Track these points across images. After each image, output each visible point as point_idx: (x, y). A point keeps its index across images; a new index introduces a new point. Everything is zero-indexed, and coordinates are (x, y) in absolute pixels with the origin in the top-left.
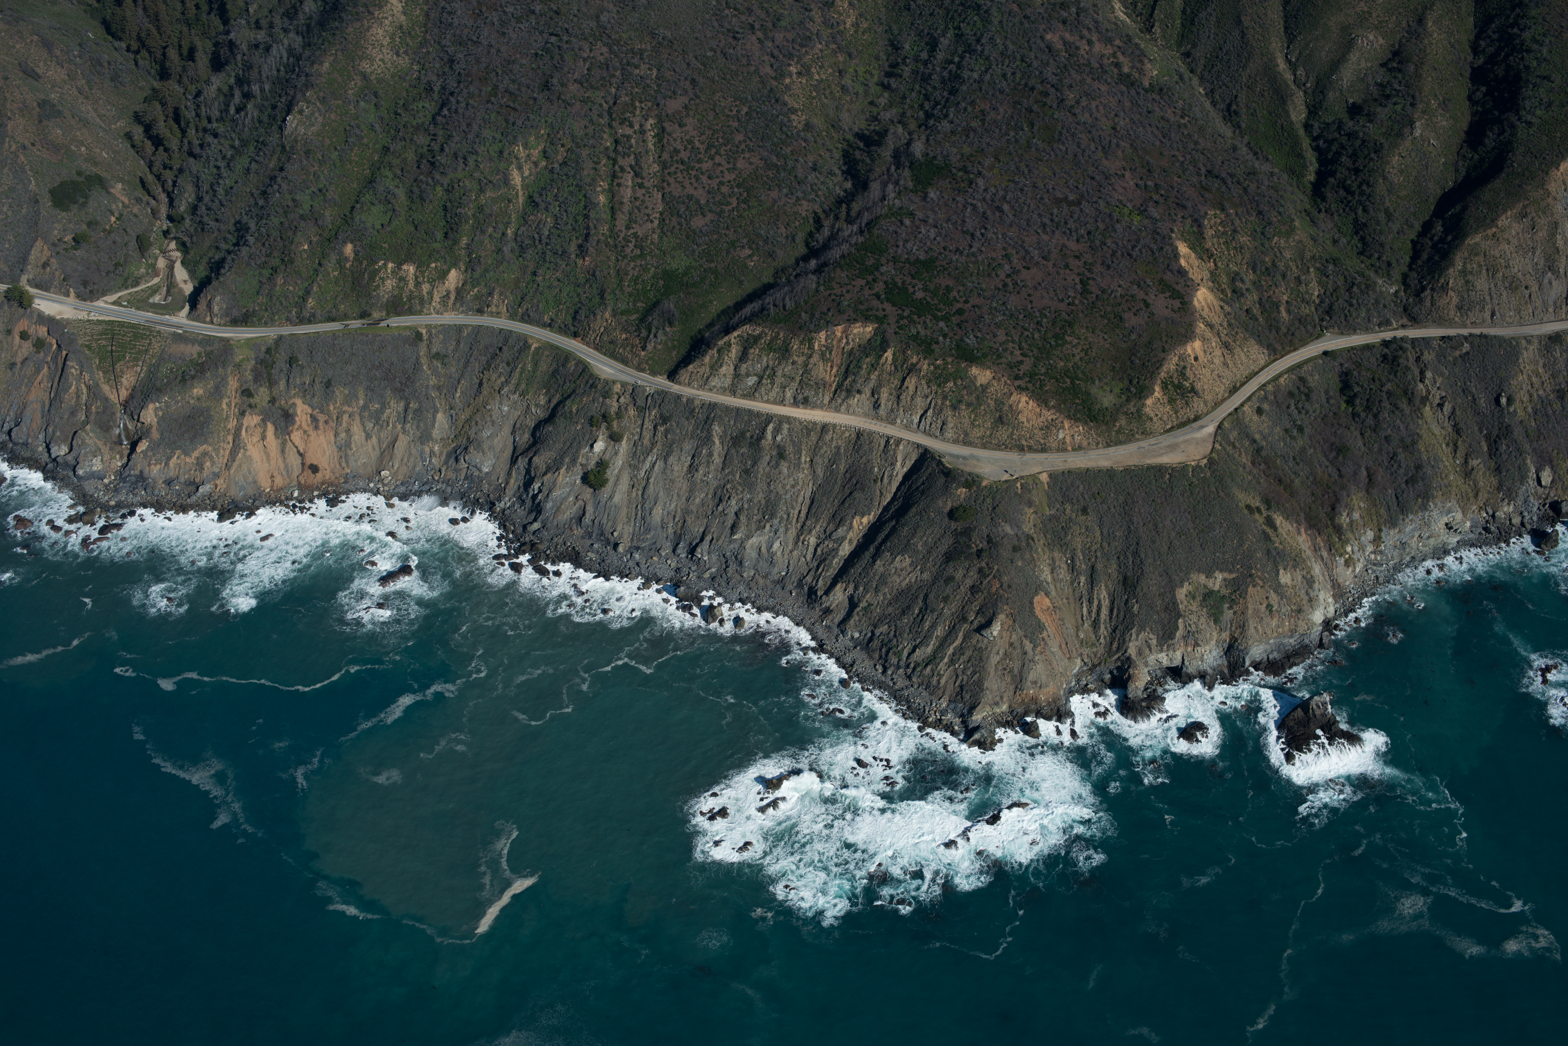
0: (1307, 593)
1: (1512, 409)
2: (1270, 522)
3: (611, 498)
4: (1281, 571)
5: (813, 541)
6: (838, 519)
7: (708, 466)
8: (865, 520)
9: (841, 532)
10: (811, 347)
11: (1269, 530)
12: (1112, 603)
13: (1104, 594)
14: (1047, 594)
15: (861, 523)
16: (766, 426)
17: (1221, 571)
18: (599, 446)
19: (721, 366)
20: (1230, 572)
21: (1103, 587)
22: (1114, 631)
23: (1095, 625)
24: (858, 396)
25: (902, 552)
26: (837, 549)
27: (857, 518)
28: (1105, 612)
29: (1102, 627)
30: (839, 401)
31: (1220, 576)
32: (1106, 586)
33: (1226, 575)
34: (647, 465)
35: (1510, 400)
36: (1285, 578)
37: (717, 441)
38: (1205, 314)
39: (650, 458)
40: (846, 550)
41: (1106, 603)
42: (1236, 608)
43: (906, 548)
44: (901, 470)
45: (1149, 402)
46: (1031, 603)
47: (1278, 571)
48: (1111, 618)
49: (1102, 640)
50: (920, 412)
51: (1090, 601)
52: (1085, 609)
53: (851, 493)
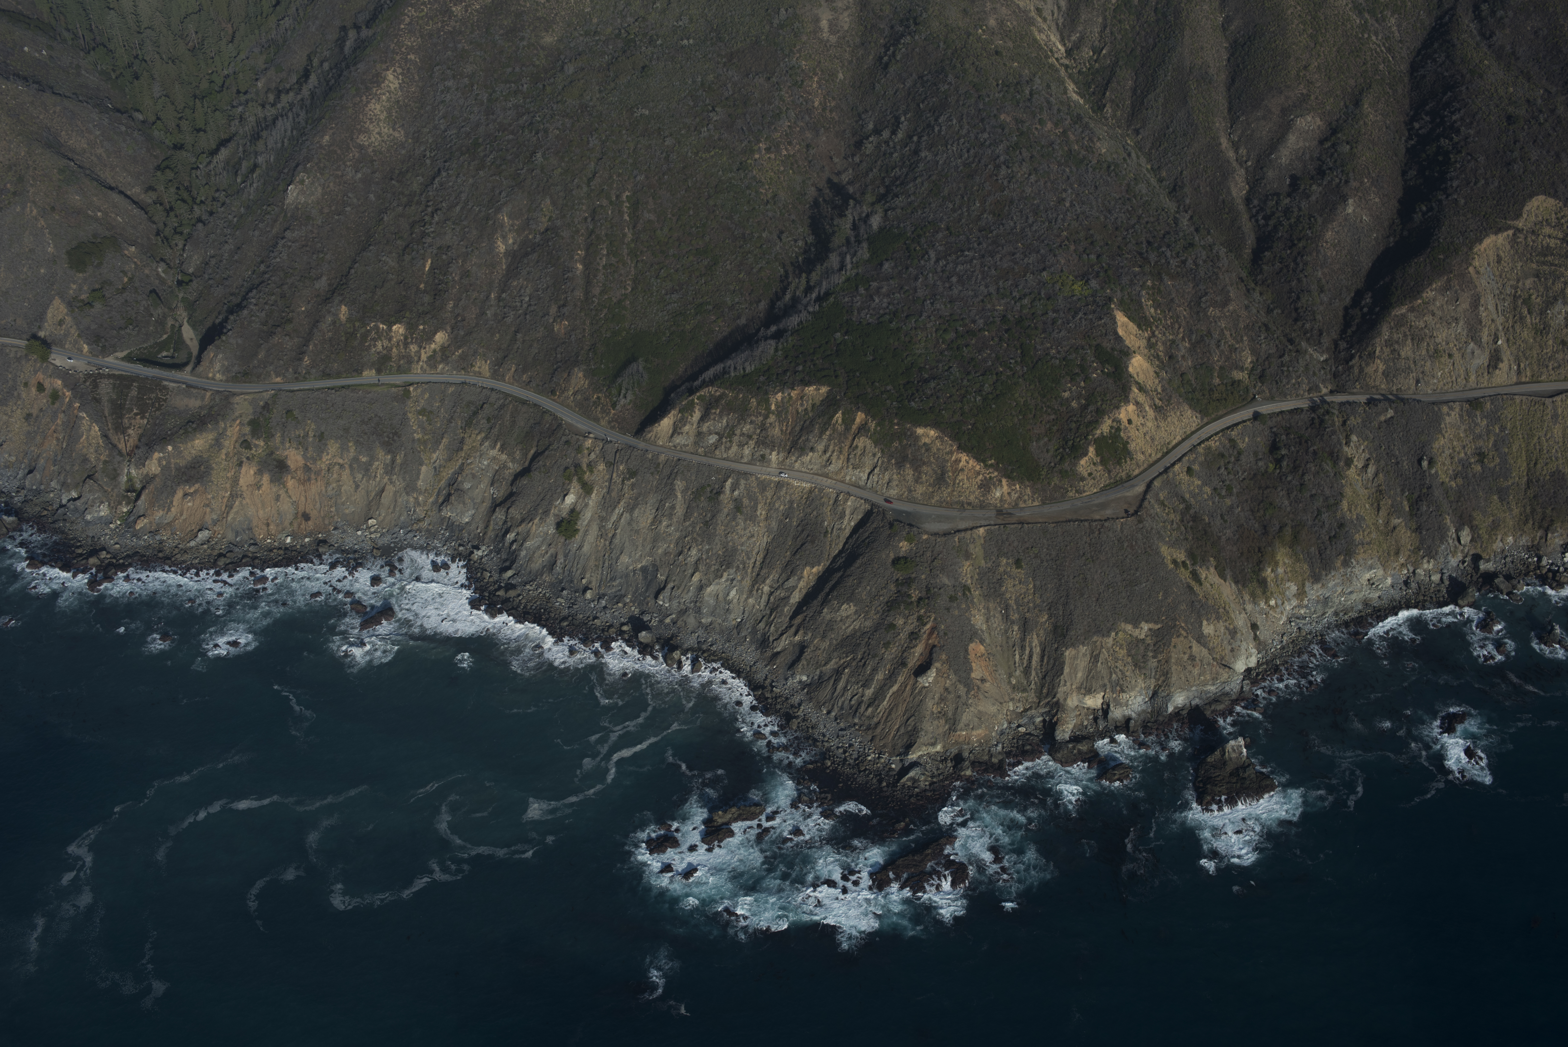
0: (1230, 643)
1: (1433, 471)
2: (1195, 576)
3: (580, 547)
4: (1205, 623)
5: (766, 589)
6: (790, 570)
7: (670, 519)
8: (815, 570)
9: (791, 582)
10: (768, 408)
11: (1193, 583)
12: (1043, 650)
13: (1036, 642)
14: (982, 642)
15: (810, 574)
16: (725, 481)
17: (1147, 622)
18: (570, 499)
19: (685, 425)
20: (1156, 623)
21: (1035, 636)
22: (1044, 677)
23: (1027, 671)
24: (811, 454)
25: (849, 600)
26: (789, 597)
27: (808, 568)
28: (1035, 659)
29: (1033, 673)
30: (794, 458)
31: (1145, 627)
32: (1038, 636)
33: (1151, 626)
34: (614, 517)
35: (1431, 462)
36: (1208, 629)
37: (679, 495)
38: (1141, 379)
39: (617, 511)
40: (796, 597)
41: (1037, 650)
42: (1160, 657)
43: (850, 598)
44: (849, 523)
45: (1083, 462)
46: (966, 651)
47: (1201, 623)
48: (1041, 665)
49: (1033, 686)
50: (868, 471)
51: (1023, 648)
52: (1017, 657)
53: (802, 545)
